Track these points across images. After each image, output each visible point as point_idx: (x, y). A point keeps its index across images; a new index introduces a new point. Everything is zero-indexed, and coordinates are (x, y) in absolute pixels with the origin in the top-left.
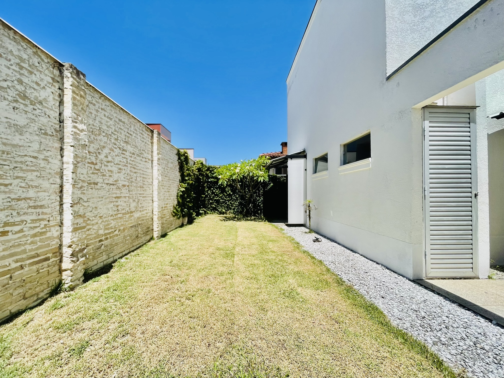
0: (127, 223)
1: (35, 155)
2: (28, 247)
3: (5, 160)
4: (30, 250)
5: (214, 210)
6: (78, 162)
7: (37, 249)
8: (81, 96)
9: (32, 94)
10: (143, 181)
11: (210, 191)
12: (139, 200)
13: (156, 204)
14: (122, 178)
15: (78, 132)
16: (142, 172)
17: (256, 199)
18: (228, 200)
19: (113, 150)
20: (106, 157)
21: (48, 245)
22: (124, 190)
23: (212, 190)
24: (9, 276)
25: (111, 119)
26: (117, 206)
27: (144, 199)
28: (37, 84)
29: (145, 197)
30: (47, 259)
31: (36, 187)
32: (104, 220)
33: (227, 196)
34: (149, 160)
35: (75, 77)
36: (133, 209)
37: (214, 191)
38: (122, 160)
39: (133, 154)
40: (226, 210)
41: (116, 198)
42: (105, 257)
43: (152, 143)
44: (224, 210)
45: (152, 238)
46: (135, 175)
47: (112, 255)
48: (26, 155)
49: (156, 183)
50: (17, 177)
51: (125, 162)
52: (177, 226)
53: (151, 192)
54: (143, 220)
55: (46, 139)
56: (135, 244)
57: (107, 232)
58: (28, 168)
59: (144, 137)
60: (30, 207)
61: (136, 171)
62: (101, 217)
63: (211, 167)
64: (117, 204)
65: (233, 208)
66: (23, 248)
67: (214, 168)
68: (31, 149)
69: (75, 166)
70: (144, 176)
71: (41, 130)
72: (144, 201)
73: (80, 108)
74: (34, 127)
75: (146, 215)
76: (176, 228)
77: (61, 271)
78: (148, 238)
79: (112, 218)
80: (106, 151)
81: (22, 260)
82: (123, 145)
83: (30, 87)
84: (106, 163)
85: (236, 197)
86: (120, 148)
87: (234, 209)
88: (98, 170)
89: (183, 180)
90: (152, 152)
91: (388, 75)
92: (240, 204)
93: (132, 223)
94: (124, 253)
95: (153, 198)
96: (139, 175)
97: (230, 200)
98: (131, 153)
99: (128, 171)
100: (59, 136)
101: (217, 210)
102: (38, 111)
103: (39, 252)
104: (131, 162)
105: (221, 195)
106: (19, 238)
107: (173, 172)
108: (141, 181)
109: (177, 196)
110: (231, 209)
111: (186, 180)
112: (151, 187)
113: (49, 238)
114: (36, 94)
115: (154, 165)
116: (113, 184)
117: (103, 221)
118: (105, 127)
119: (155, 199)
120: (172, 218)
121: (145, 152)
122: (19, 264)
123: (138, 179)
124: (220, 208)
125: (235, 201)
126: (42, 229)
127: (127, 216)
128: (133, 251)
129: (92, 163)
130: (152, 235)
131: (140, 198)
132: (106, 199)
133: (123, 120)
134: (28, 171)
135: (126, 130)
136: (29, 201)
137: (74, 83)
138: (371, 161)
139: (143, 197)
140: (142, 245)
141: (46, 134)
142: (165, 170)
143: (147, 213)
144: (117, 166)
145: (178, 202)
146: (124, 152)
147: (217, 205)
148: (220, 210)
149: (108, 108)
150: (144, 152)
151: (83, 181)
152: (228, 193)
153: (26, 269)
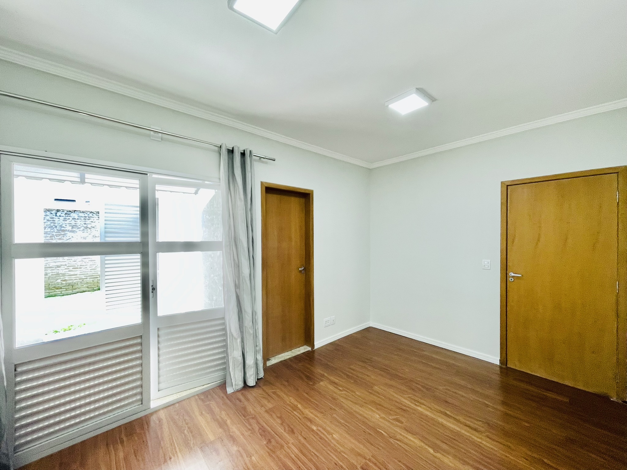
2: (89, 273)
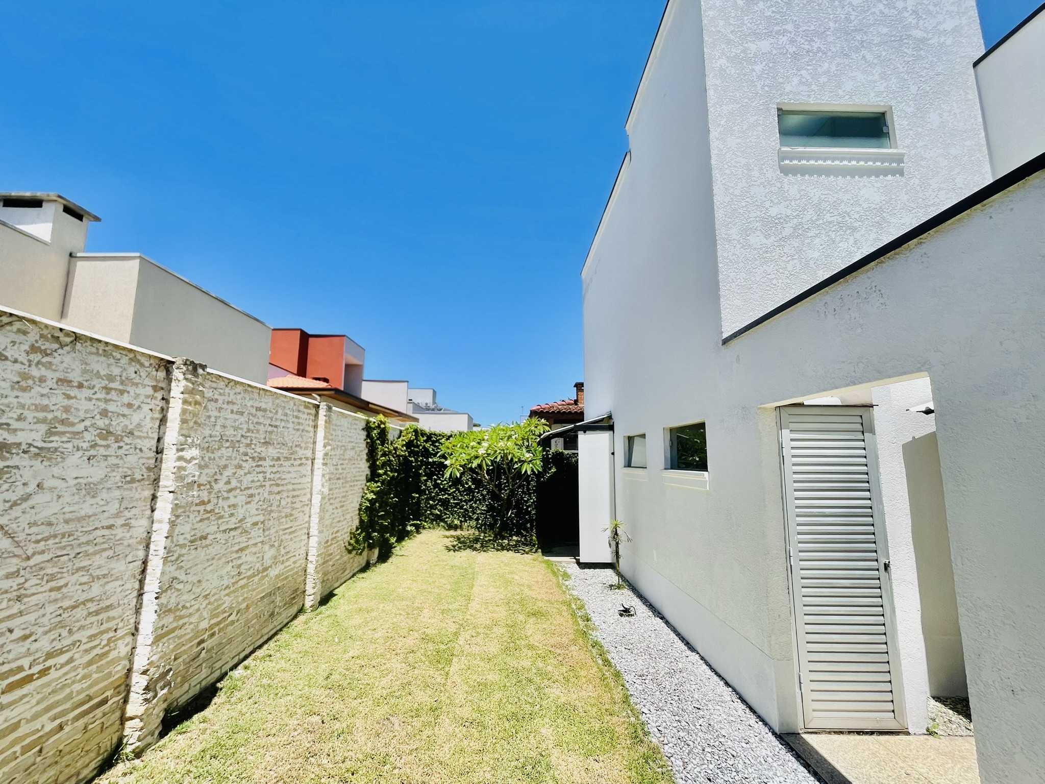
0: (254, 593)
1: (111, 522)
2: (76, 687)
3: (64, 548)
4: (79, 693)
5: (438, 519)
6: (178, 517)
7: (90, 686)
8: (196, 403)
9: (117, 426)
10: (292, 503)
11: (431, 482)
12: (282, 541)
13: (313, 541)
14: (254, 512)
15: (184, 464)
16: (291, 487)
17: (522, 498)
18: (465, 501)
19: (240, 467)
20: (228, 482)
21: (110, 675)
22: (255, 533)
23: (435, 480)
24: (38, 748)
25: (242, 413)
26: (239, 566)
27: (292, 536)
28: (130, 405)
29: (294, 532)
30: (104, 702)
31: (104, 576)
32: (212, 600)
33: (463, 491)
34: (307, 459)
35: (190, 376)
36: (268, 562)
37: (440, 482)
38: (256, 479)
39: (278, 459)
40: (461, 522)
41: (237, 552)
42: (205, 672)
43: (316, 427)
44: (456, 522)
45: (301, 611)
46: (278, 497)
47: (218, 665)
48: (96, 529)
49: (316, 500)
50: (78, 570)
51: (262, 479)
52: (356, 570)
53: (307, 519)
54: (286, 578)
55: (131, 489)
56: (265, 631)
57: (213, 622)
58: (97, 548)
59: (301, 421)
60: (90, 613)
61: (280, 489)
62: (206, 597)
63: (435, 434)
64: (239, 562)
65: (475, 516)
66: (68, 691)
67: (440, 435)
68: (106, 514)
69: (173, 524)
70: (295, 493)
71: (125, 477)
72: (291, 539)
73: (191, 424)
74: (116, 477)
75: (293, 566)
76: (353, 576)
77: (123, 719)
78: (294, 610)
79: (227, 591)
80: (228, 472)
81: (63, 713)
82: (258, 450)
83: (119, 415)
84: (225, 495)
85: (482, 495)
86: (253, 458)
87: (477, 519)
88: (212, 511)
89: (373, 476)
90: (314, 443)
91: (725, 336)
92: (491, 508)
93: (263, 590)
94: (242, 656)
95: (309, 528)
96: (285, 494)
97: (470, 501)
98: (273, 459)
99: (266, 495)
100: (153, 477)
101: (443, 520)
102: (126, 447)
103: (91, 692)
104: (272, 476)
105: (452, 491)
106: (66, 674)
107: (354, 466)
108: (289, 505)
109: (360, 510)
110: (471, 518)
111: (380, 475)
112: (306, 509)
113: (112, 662)
114: (126, 422)
115: (316, 466)
116: (235, 528)
117: (209, 603)
118: (230, 432)
119: (314, 531)
120: (346, 557)
121: (301, 448)
122: (58, 722)
123: (283, 503)
124: (449, 518)
125: (480, 503)
126: (104, 646)
127: (256, 579)
128: (260, 647)
129: (203, 503)
130: (301, 603)
131: (284, 537)
132: (219, 559)
133: (263, 406)
134: (95, 553)
135: (268, 422)
136: (89, 605)
137: (186, 387)
138: (707, 479)
139: (290, 533)
140: (281, 630)
141: (133, 481)
142: (339, 467)
143: (295, 563)
144: (245, 493)
145: (361, 521)
146: (260, 463)
147: (444, 509)
148: (449, 520)
149: (239, 397)
150: (298, 449)
151: (182, 546)
152: (467, 486)
153: (67, 729)
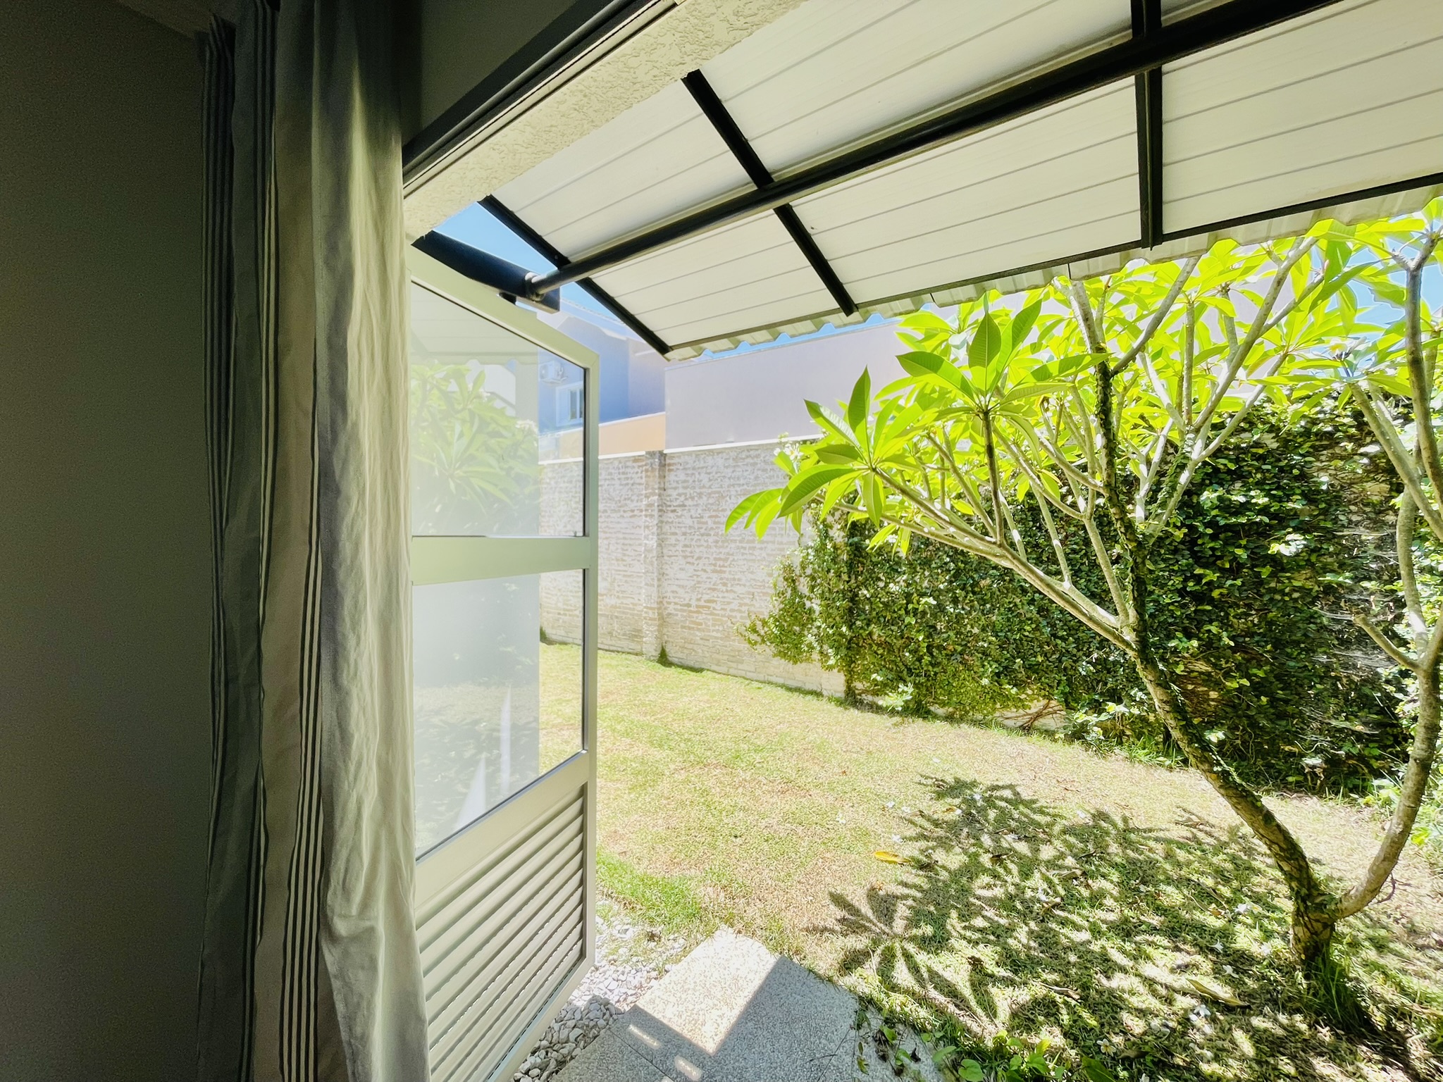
16: (621, 536)
27: (628, 579)
29: (629, 576)
54: (624, 613)
59: (629, 476)
72: (626, 582)
75: (631, 606)
131: (617, 577)
139: (624, 576)
